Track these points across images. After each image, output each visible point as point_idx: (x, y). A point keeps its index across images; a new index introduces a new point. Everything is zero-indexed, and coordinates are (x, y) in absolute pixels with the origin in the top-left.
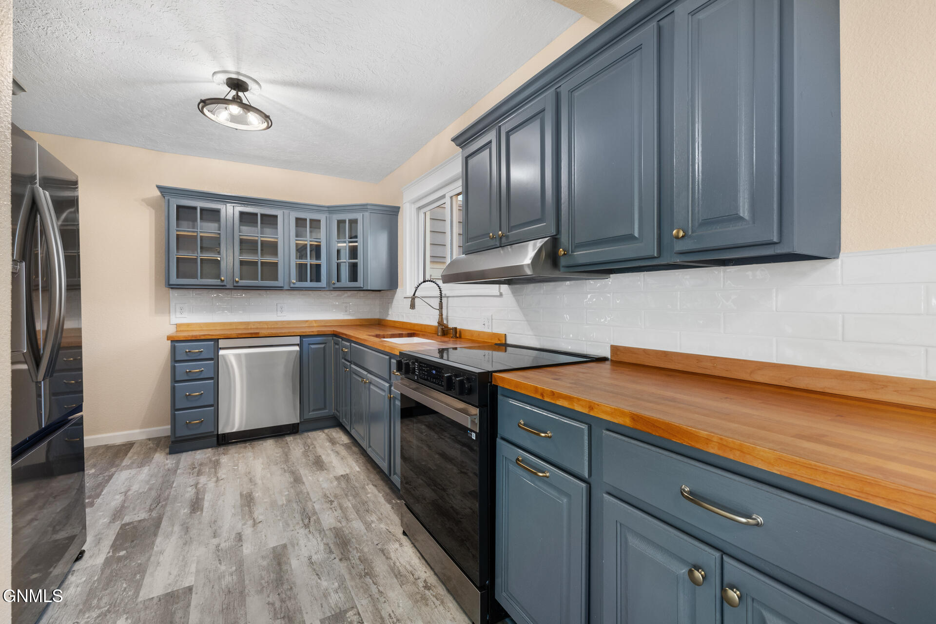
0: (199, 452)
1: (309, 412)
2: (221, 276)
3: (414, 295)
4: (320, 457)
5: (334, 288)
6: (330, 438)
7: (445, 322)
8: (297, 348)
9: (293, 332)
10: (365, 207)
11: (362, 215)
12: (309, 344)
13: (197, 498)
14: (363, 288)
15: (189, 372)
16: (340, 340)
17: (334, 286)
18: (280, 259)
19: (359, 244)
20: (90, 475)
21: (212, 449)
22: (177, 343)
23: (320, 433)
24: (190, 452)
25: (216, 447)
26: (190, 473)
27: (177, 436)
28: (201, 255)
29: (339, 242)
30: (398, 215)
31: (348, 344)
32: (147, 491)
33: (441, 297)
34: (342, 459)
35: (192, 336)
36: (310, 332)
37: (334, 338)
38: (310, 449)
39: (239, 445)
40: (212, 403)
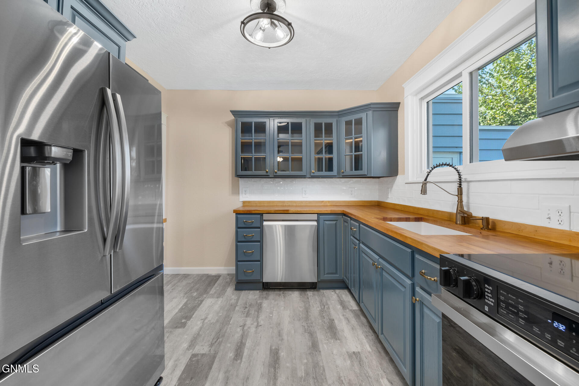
0: (252, 292)
1: (324, 275)
2: (267, 168)
3: (426, 180)
4: (333, 322)
5: (343, 176)
6: (341, 300)
7: (465, 209)
8: (315, 223)
9: (313, 211)
10: (369, 106)
11: (366, 114)
12: (324, 220)
13: (241, 342)
14: (367, 175)
15: (246, 236)
16: (349, 219)
17: (342, 174)
18: (304, 156)
19: (363, 138)
20: (193, 297)
21: (260, 292)
22: (239, 215)
23: (333, 293)
24: (247, 291)
25: (262, 290)
26: (243, 312)
27: (239, 279)
28: (255, 155)
29: (346, 139)
30: (398, 111)
31: (357, 224)
32: (215, 322)
33: (460, 182)
34: (353, 329)
35: (248, 211)
36: (325, 211)
37: (344, 216)
38: (326, 309)
39: (276, 292)
40: (259, 259)
